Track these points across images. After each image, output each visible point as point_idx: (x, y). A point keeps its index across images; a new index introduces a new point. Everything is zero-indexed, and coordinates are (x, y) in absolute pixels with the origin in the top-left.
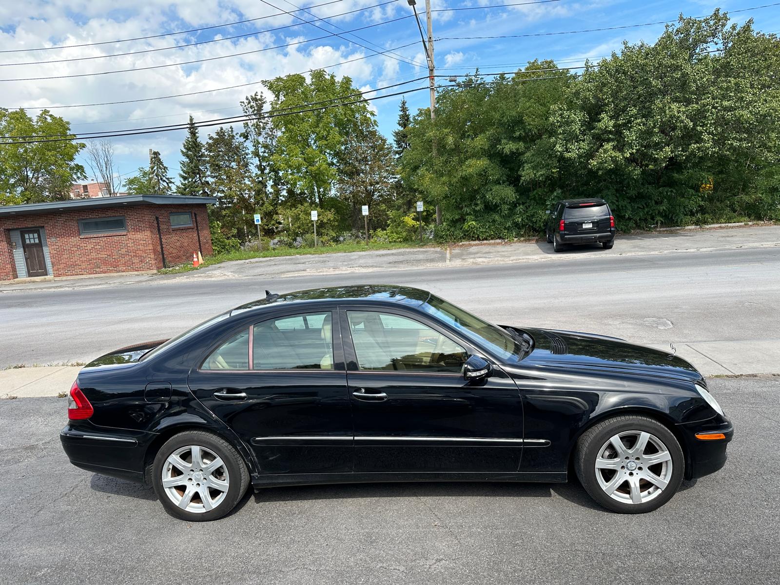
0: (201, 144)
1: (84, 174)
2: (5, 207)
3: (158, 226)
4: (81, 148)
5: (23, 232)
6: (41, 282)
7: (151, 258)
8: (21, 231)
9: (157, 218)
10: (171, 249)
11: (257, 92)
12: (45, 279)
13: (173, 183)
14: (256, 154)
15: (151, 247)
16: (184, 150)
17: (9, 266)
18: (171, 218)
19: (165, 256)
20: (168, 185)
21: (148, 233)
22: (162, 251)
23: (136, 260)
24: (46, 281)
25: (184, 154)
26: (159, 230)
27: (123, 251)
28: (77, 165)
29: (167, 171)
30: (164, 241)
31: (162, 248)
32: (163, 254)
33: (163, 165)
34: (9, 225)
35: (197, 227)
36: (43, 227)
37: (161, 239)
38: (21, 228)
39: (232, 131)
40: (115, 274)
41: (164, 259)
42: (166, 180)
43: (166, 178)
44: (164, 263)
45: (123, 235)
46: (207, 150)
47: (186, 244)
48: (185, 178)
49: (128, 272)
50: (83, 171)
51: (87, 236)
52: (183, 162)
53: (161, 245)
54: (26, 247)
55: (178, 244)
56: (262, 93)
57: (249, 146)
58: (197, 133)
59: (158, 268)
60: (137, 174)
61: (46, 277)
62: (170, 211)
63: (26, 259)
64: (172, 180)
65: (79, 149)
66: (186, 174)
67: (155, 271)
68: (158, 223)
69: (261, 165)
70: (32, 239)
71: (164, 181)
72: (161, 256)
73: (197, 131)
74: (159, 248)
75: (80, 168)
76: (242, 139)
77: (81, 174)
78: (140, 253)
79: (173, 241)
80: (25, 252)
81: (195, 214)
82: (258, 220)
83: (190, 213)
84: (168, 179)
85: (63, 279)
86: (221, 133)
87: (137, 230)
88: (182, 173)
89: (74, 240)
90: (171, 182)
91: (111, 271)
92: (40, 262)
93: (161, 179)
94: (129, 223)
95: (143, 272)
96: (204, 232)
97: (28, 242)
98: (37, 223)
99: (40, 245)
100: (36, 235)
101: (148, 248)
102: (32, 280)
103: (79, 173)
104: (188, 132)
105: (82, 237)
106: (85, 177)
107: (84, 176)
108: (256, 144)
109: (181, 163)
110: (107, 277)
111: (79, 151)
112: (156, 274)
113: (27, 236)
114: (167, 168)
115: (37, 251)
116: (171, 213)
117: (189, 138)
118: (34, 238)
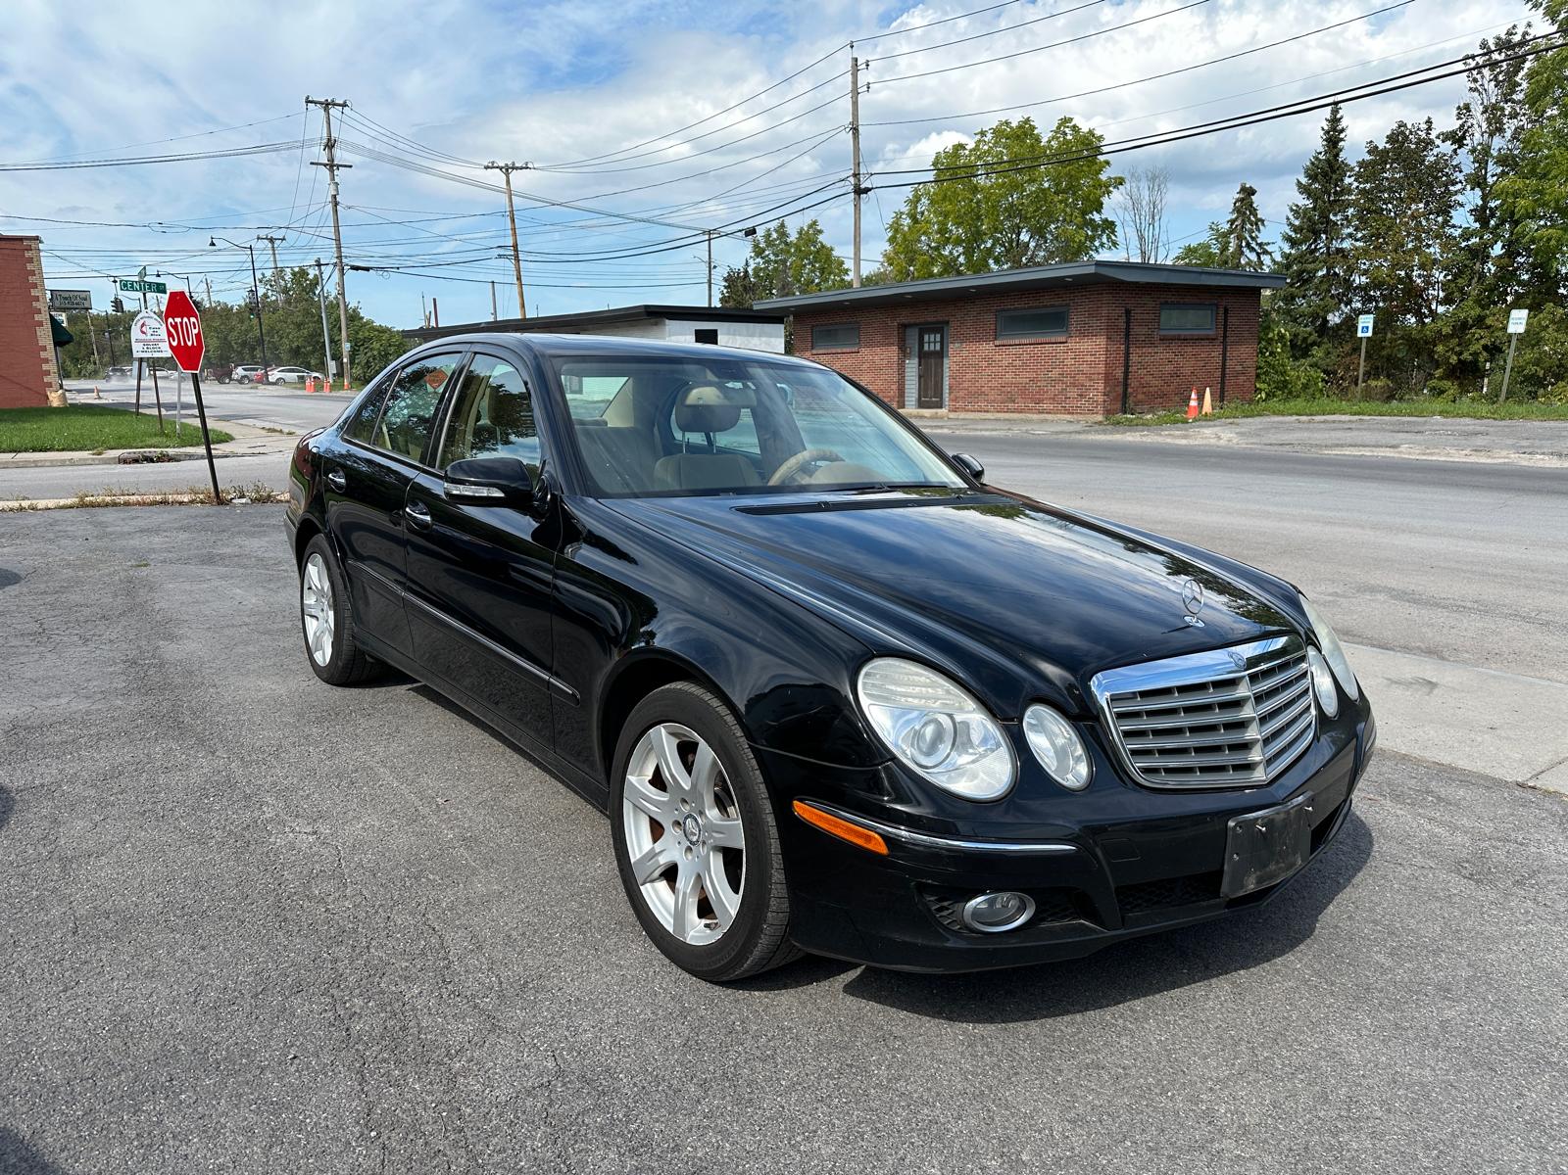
0: (1346, 165)
1: (1113, 237)
2: (900, 284)
3: (1128, 329)
4: (1114, 187)
5: (925, 329)
6: (932, 418)
7: (1097, 392)
8: (920, 329)
9: (1128, 312)
10: (1149, 378)
11: (1514, 27)
12: (937, 413)
13: (1270, 254)
14: (1477, 181)
15: (1102, 368)
16: (1304, 180)
17: (895, 387)
18: (1164, 314)
19: (1130, 390)
20: (1259, 258)
21: (1102, 341)
22: (1126, 378)
23: (1073, 393)
24: (937, 418)
25: (1304, 189)
26: (1127, 335)
27: (1054, 374)
28: (1106, 221)
29: (1261, 227)
30: (1134, 358)
31: (1126, 373)
32: (1126, 385)
33: (1255, 216)
34: (905, 317)
35: (1225, 337)
36: (948, 322)
37: (1127, 354)
38: (920, 324)
39: (1429, 128)
40: (1035, 417)
41: (1125, 396)
42: (1257, 248)
43: (1257, 244)
44: (1124, 403)
45: (1060, 343)
46: (1358, 177)
47: (1187, 371)
48: (1293, 243)
49: (1055, 413)
50: (1113, 232)
51: (1005, 342)
52: (1297, 206)
53: (1127, 366)
54: (923, 356)
55: (1169, 368)
56: (1529, 25)
57: (1466, 161)
58: (1342, 140)
59: (1108, 413)
60: (1204, 237)
61: (939, 410)
62: (1163, 300)
63: (920, 377)
64: (1268, 248)
65: (1111, 189)
66: (1296, 233)
67: (1100, 418)
68: (1128, 323)
69: (1484, 207)
70: (932, 342)
71: (1253, 250)
72: (1120, 390)
73: (1342, 136)
74: (1119, 373)
75: (1109, 226)
76: (1447, 147)
77: (1109, 238)
78: (1081, 378)
79: (1154, 362)
80: (920, 365)
81: (1226, 311)
82: (1367, 328)
83: (1214, 308)
84: (1260, 245)
85: (960, 417)
86: (1398, 137)
87: (1084, 334)
88: (1287, 229)
89: (986, 348)
90: (1266, 252)
91: (1030, 410)
92: (936, 383)
93: (1248, 245)
94: (1075, 319)
95: (1080, 417)
96: (1242, 349)
97: (926, 348)
98: (940, 316)
99: (940, 355)
100: (938, 336)
101: (1096, 370)
102: (920, 414)
103: (1105, 236)
104: (1321, 140)
105: (997, 343)
106: (1115, 244)
107: (1112, 241)
108: (1482, 155)
109: (1292, 210)
110: (1022, 420)
111: (1111, 192)
112: (1100, 423)
113: (926, 337)
114: (1263, 221)
115: (936, 365)
116: (1166, 303)
117: (1321, 153)
118: (935, 342)
